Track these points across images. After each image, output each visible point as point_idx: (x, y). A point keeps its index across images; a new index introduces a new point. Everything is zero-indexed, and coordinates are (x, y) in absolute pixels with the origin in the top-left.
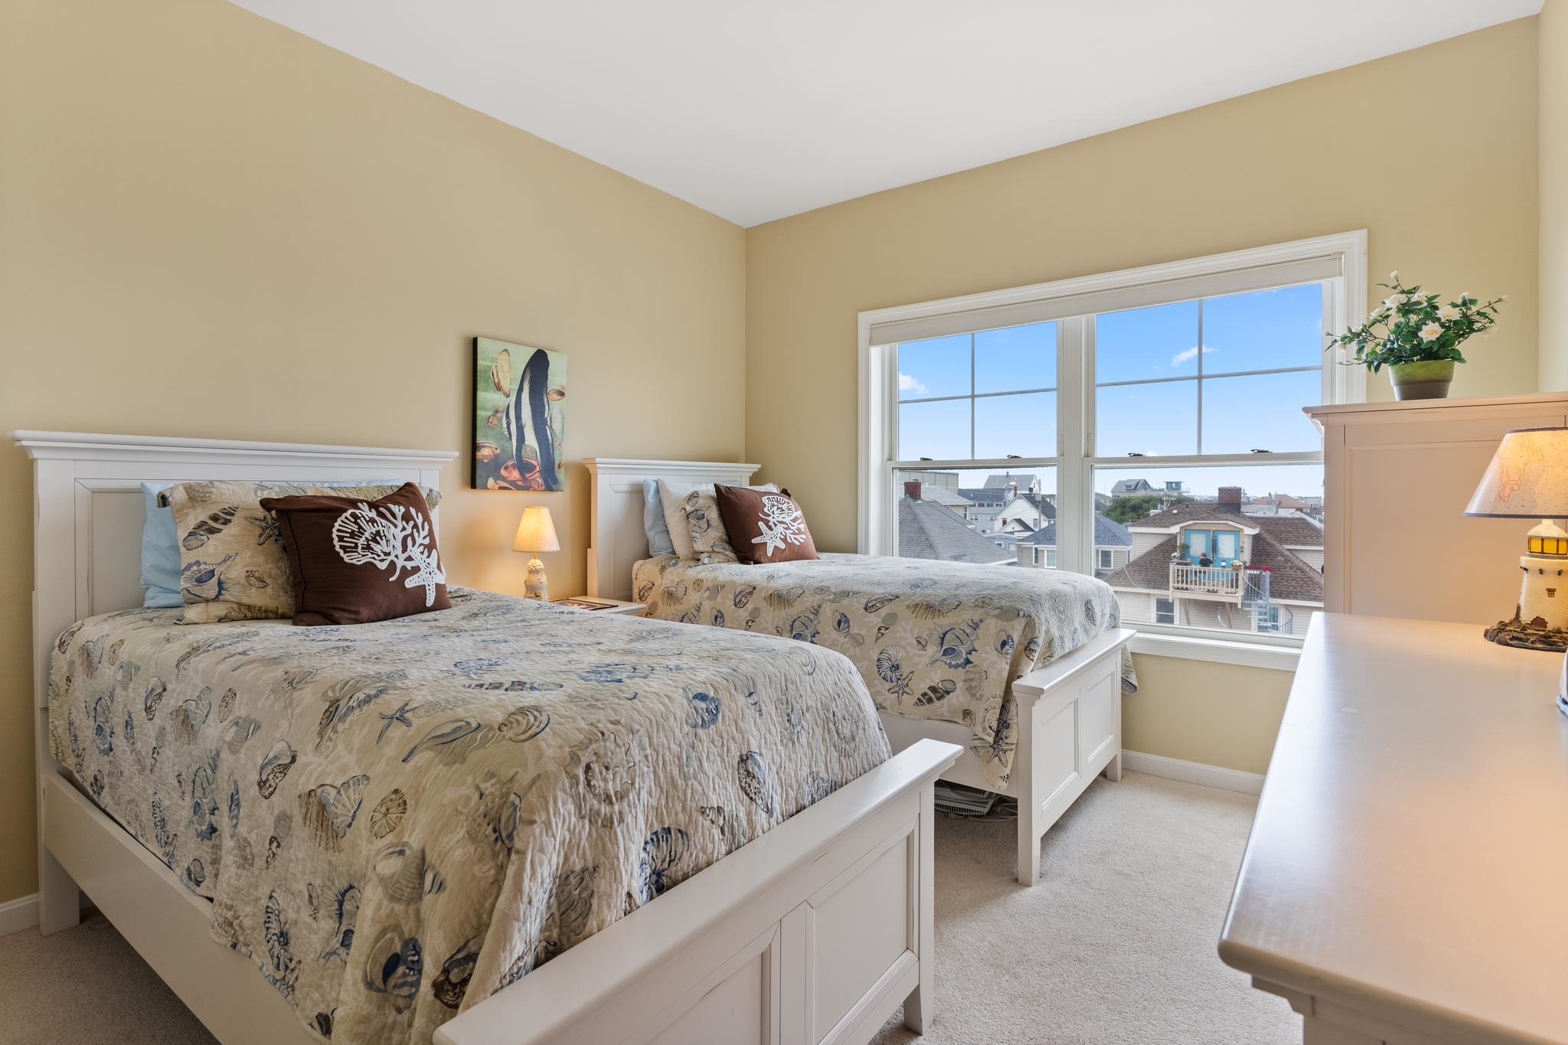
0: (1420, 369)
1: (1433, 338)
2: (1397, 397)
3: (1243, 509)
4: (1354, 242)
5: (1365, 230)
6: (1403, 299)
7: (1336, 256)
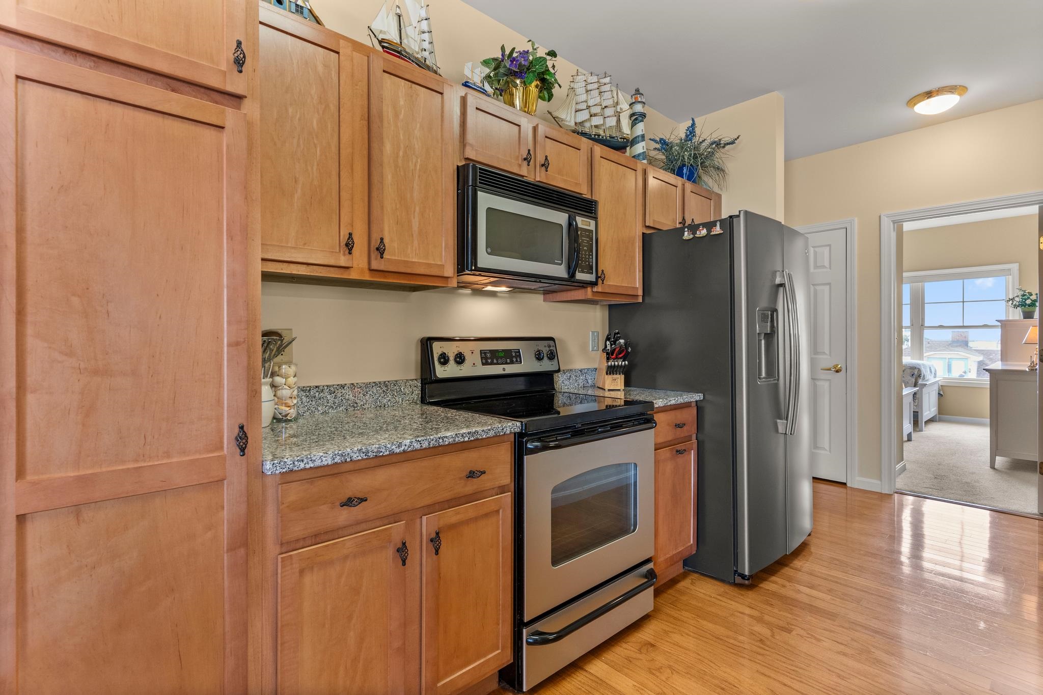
0: (1027, 309)
1: (1029, 303)
2: (1022, 318)
3: (970, 344)
4: (1015, 267)
5: (1018, 264)
6: (1022, 293)
7: (1009, 270)
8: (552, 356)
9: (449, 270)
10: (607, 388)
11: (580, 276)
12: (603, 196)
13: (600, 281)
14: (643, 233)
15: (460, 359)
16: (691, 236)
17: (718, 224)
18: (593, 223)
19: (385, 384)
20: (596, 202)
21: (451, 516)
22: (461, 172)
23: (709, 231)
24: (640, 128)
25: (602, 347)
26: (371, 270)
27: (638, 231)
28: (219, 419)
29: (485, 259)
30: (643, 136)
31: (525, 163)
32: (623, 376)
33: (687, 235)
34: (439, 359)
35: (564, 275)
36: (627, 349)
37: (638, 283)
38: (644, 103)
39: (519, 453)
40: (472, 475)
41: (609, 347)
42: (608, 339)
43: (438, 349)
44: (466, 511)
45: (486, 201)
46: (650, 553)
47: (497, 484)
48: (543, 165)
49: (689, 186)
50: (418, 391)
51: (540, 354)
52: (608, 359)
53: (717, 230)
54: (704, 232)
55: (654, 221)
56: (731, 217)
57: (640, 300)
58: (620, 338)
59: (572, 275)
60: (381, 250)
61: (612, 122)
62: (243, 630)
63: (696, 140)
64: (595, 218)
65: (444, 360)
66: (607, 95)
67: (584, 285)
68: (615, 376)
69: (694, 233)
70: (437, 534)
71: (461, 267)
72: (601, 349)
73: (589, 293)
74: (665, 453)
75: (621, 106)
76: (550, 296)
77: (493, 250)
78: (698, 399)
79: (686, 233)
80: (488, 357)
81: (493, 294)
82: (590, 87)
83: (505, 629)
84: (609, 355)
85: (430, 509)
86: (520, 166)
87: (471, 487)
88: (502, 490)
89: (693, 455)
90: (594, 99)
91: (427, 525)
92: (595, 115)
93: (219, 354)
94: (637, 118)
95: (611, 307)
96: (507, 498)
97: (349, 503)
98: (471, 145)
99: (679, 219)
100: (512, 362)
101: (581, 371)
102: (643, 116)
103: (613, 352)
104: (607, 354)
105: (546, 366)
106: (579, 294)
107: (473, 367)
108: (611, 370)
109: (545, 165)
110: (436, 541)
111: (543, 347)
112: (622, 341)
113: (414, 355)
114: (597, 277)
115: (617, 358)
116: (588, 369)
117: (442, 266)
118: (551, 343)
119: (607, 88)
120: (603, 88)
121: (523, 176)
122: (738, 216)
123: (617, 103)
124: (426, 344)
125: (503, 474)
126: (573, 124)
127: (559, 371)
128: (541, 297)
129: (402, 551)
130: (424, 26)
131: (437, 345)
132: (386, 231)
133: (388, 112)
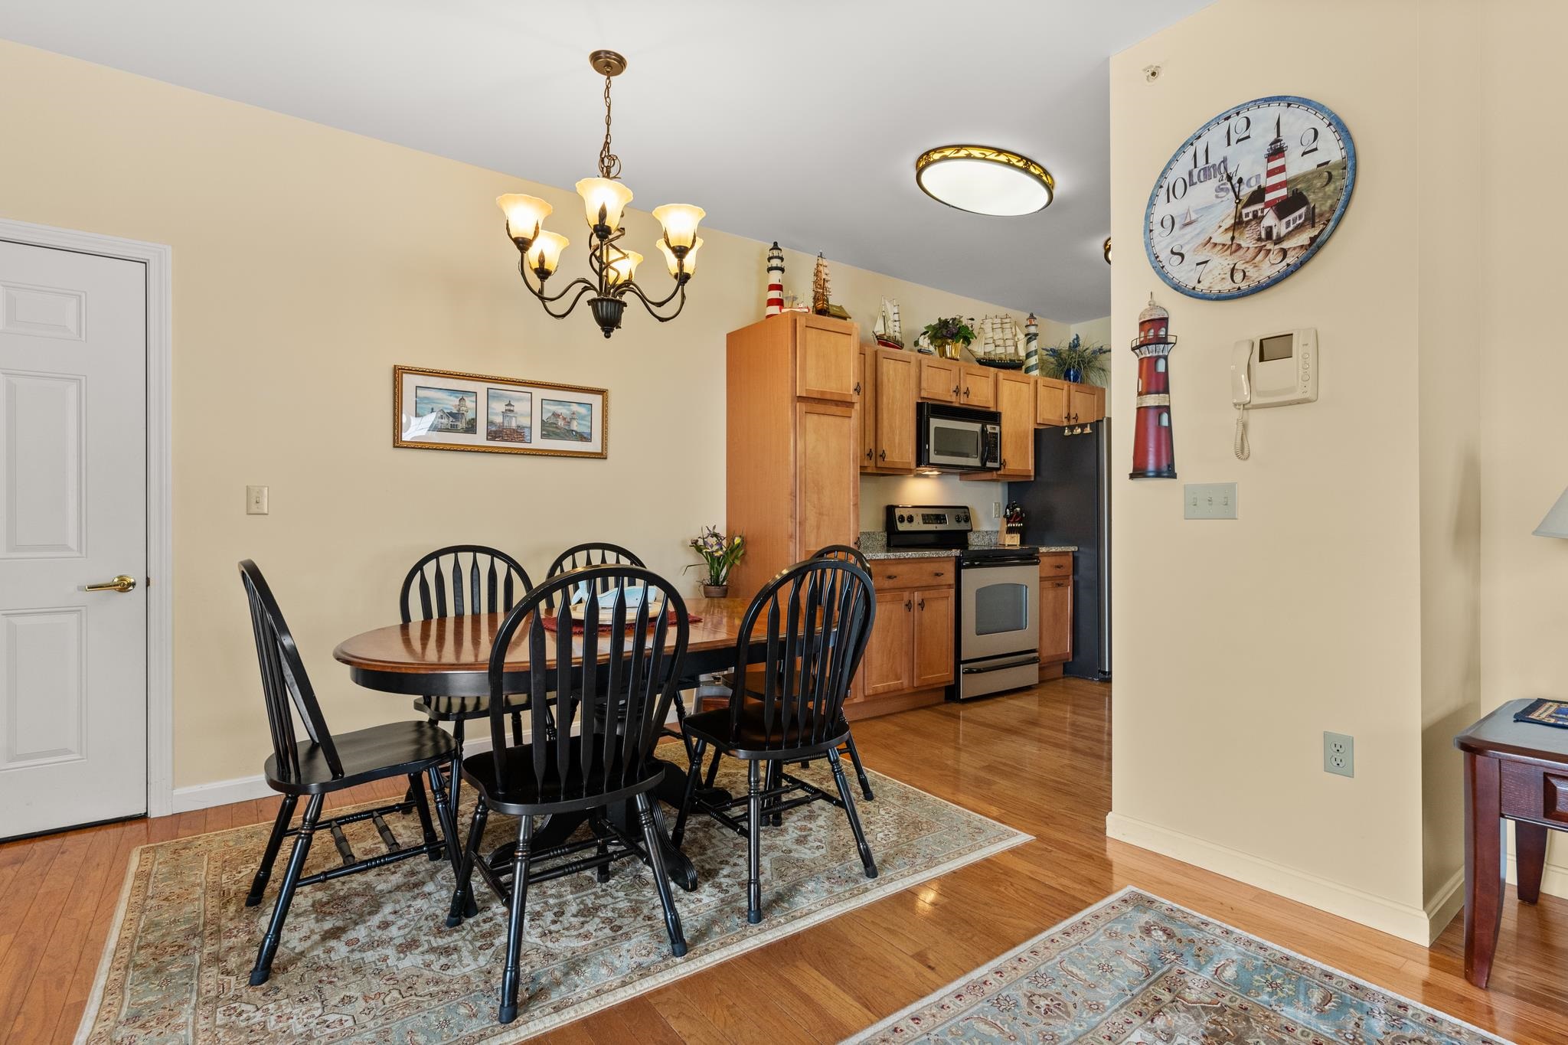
8: (967, 519)
9: (913, 465)
10: (1007, 544)
11: (989, 464)
12: (1005, 408)
13: (1003, 467)
14: (1035, 429)
15: (911, 519)
16: (1070, 433)
17: (1089, 426)
18: (998, 428)
19: (869, 533)
20: (1000, 413)
21: (928, 594)
22: (920, 407)
23: (1082, 430)
24: (1033, 346)
25: (1002, 515)
26: (876, 467)
27: (1031, 427)
28: (850, 535)
29: (934, 458)
30: (1036, 351)
31: (955, 394)
32: (1019, 535)
33: (1067, 432)
34: (899, 518)
35: (979, 465)
36: (1022, 514)
37: (1031, 466)
38: (1037, 325)
39: (959, 567)
40: (936, 575)
41: (1008, 514)
42: (1008, 507)
43: (898, 512)
44: (934, 593)
45: (935, 423)
46: (1036, 646)
47: (948, 583)
48: (965, 393)
49: (1073, 386)
50: (885, 539)
51: (959, 518)
52: (1008, 522)
53: (1088, 430)
54: (1079, 431)
55: (1043, 419)
56: (1097, 421)
57: (1033, 479)
58: (1017, 507)
59: (984, 463)
60: (883, 456)
61: (1011, 350)
63: (1081, 348)
64: (999, 424)
65: (902, 519)
66: (1008, 331)
67: (992, 469)
68: (1013, 535)
69: (1072, 431)
70: (923, 600)
71: (919, 464)
72: (1002, 516)
73: (994, 475)
74: (1047, 584)
75: (1018, 336)
76: (965, 477)
77: (938, 452)
78: (1073, 550)
79: (1066, 431)
80: (927, 519)
81: (927, 476)
82: (995, 326)
83: (951, 662)
84: (1009, 519)
85: (919, 588)
86: (951, 396)
87: (936, 582)
88: (949, 586)
89: (1069, 590)
90: (998, 335)
91: (917, 597)
92: (999, 346)
93: (849, 508)
94: (1030, 337)
95: (1010, 484)
96: (952, 591)
97: (890, 577)
98: (924, 389)
99: (1065, 414)
100: (941, 523)
101: (987, 532)
102: (1036, 335)
103: (1011, 516)
104: (1008, 518)
105: (962, 526)
106: (988, 476)
107: (918, 525)
108: (1010, 531)
109: (967, 393)
110: (922, 605)
111: (960, 512)
112: (1018, 509)
113: (881, 517)
114: (1001, 464)
115: (1014, 522)
116: (992, 531)
117: (910, 463)
118: (966, 510)
119: (1008, 326)
120: (1005, 326)
121: (952, 402)
122: (1102, 421)
123: (1015, 335)
124: (890, 510)
125: (950, 577)
126: (983, 354)
127: (971, 530)
128: (958, 477)
129: (909, 606)
130: (896, 317)
131: (897, 510)
132: (885, 445)
133: (885, 379)
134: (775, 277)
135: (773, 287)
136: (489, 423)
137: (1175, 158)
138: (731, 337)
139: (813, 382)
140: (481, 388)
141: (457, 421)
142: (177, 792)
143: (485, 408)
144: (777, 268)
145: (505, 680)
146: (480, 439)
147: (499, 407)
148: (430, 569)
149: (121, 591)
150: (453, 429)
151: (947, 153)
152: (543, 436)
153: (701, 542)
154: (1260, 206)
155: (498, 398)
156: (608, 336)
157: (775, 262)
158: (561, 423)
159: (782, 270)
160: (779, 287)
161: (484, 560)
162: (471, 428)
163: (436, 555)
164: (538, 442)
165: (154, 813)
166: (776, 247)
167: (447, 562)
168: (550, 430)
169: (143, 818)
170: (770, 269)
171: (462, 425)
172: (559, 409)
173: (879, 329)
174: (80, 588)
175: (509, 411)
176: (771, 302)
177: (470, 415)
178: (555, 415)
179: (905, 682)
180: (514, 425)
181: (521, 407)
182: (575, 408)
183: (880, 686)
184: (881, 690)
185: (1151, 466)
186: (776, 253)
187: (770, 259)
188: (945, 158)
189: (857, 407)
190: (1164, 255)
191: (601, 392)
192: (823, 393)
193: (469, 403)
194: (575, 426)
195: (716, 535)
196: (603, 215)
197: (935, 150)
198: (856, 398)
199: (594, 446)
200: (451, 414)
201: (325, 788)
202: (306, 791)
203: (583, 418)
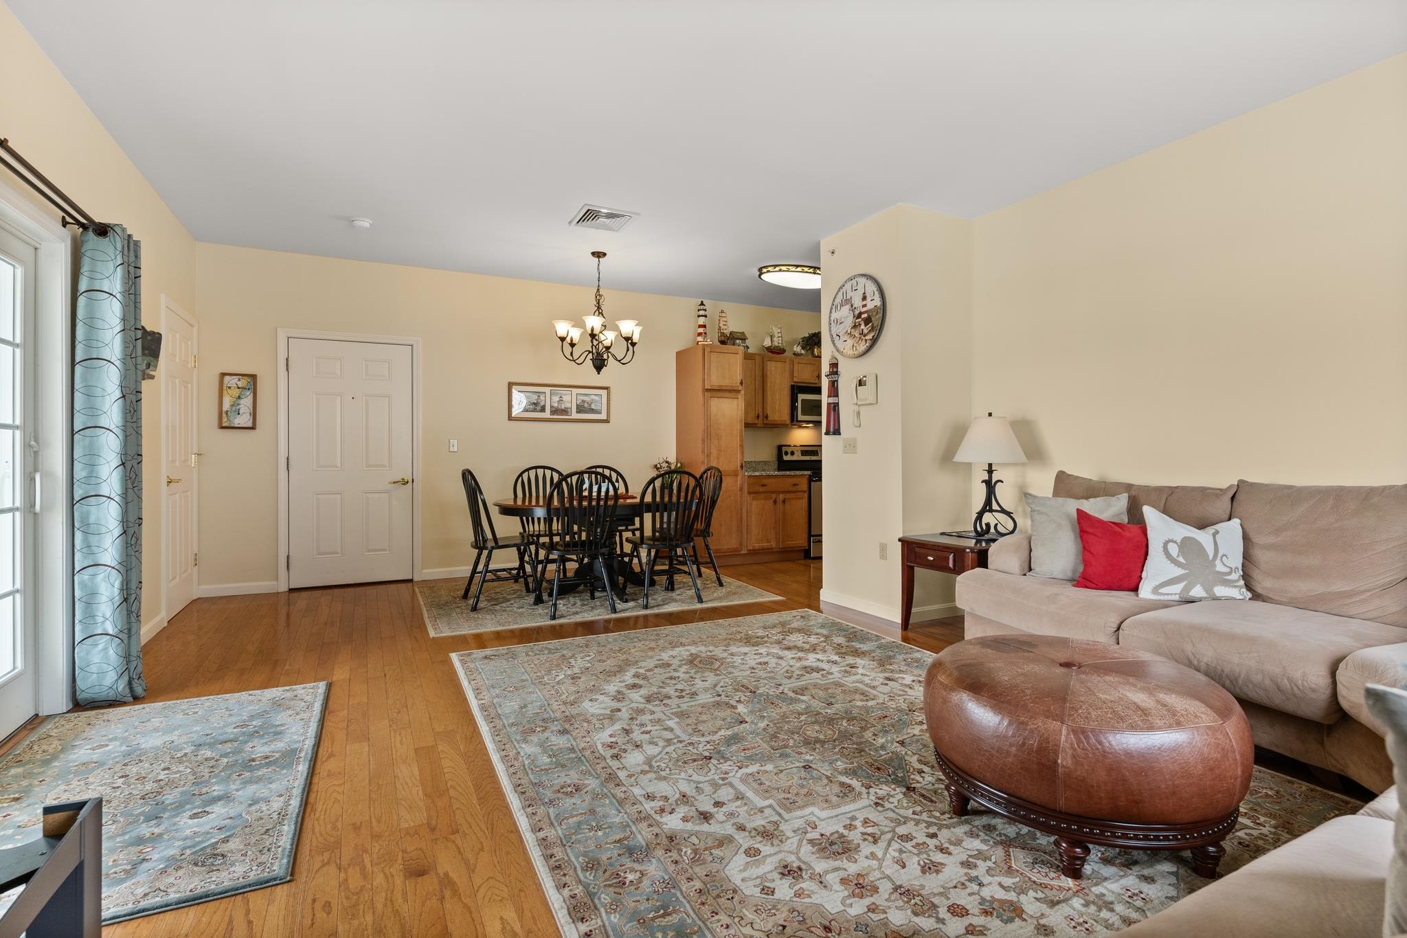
9: (788, 422)
15: (792, 453)
19: (765, 461)
21: (788, 496)
22: (792, 387)
26: (763, 423)
28: (738, 462)
29: (801, 417)
31: (817, 378)
34: (784, 453)
39: (810, 481)
40: (794, 485)
43: (784, 449)
44: (793, 495)
45: (801, 397)
47: (803, 490)
50: (777, 465)
60: (767, 417)
62: (741, 509)
65: (786, 453)
70: (785, 499)
71: (792, 419)
77: (804, 413)
80: (804, 453)
81: (806, 427)
83: (805, 535)
85: (782, 492)
86: (815, 380)
87: (794, 489)
88: (804, 492)
91: (781, 497)
93: (737, 447)
96: (806, 495)
97: (762, 486)
98: (795, 377)
100: (814, 455)
107: (798, 457)
110: (784, 502)
113: (775, 452)
117: (785, 420)
121: (815, 383)
124: (780, 448)
125: (805, 487)
129: (775, 502)
130: (780, 335)
131: (783, 448)
132: (769, 412)
133: (769, 373)
134: (701, 321)
135: (700, 326)
136: (551, 407)
137: (837, 294)
138: (679, 354)
139: (715, 380)
140: (547, 390)
141: (536, 406)
142: (424, 571)
143: (550, 400)
144: (702, 316)
145: (552, 511)
146: (547, 414)
147: (556, 399)
148: (525, 476)
149: (404, 484)
150: (535, 410)
151: (770, 269)
152: (577, 412)
153: (659, 466)
154: (860, 320)
155: (556, 394)
156: (599, 373)
157: (702, 313)
158: (586, 405)
159: (706, 316)
160: (704, 326)
161: (548, 473)
162: (543, 409)
163: (528, 470)
164: (575, 415)
165: (416, 579)
166: (702, 304)
167: (532, 473)
168: (580, 409)
169: (411, 581)
170: (699, 316)
171: (539, 408)
172: (586, 398)
173: (767, 343)
174: (390, 483)
175: (561, 401)
176: (700, 334)
177: (542, 404)
178: (583, 401)
179: (773, 544)
180: (563, 407)
181: (566, 398)
182: (593, 397)
183: (757, 546)
184: (757, 548)
185: (832, 430)
186: (702, 307)
187: (699, 310)
188: (768, 271)
189: (743, 392)
190: (834, 336)
191: (606, 388)
192: (720, 386)
193: (542, 398)
194: (593, 406)
195: (667, 462)
196: (592, 330)
197: (765, 267)
198: (740, 388)
199: (603, 416)
200: (534, 404)
201: (493, 548)
202: (486, 549)
203: (597, 402)
